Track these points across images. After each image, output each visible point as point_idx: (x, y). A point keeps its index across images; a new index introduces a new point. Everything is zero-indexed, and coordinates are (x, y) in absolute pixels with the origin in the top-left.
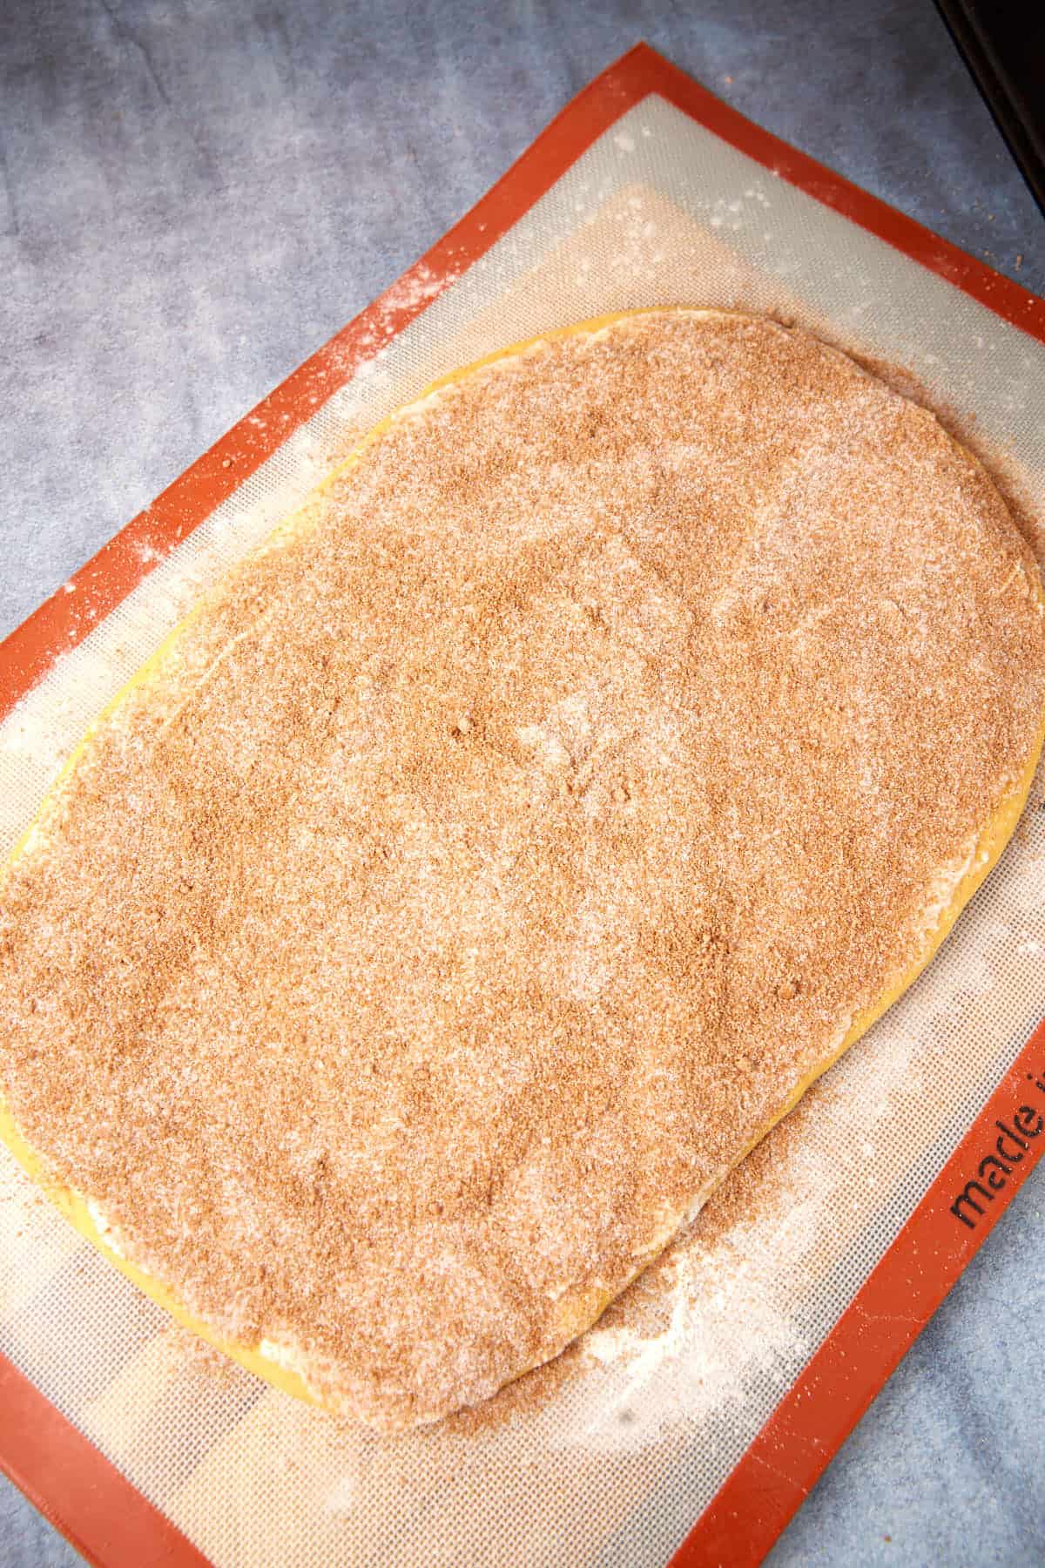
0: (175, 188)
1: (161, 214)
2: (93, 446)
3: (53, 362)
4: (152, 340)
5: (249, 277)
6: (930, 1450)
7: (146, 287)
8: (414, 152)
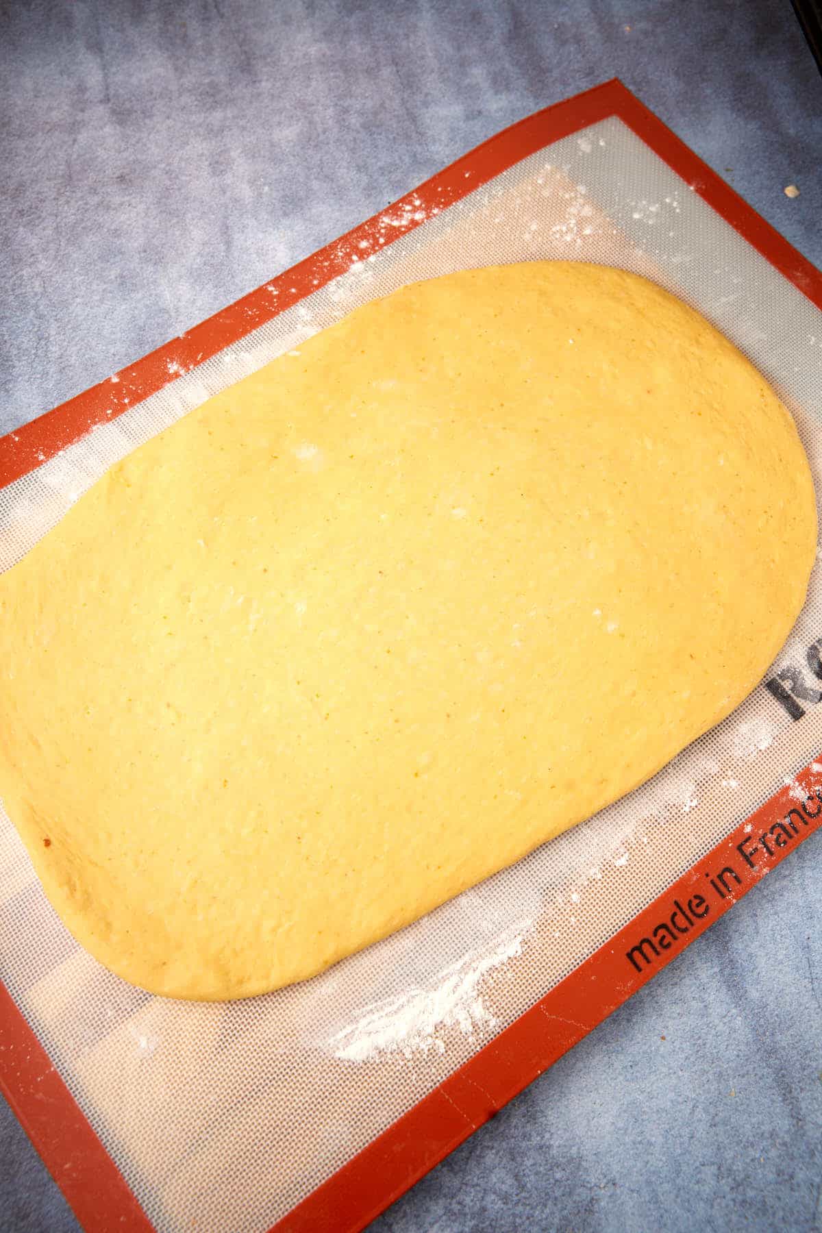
0: (223, 79)
1: (211, 96)
2: (154, 255)
3: (131, 194)
4: (200, 184)
5: (272, 145)
6: (698, 982)
7: (198, 146)
8: (397, 64)
